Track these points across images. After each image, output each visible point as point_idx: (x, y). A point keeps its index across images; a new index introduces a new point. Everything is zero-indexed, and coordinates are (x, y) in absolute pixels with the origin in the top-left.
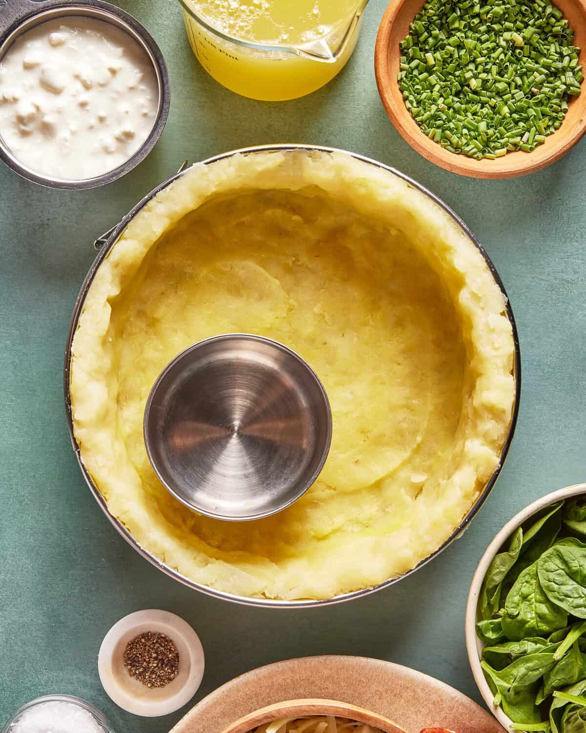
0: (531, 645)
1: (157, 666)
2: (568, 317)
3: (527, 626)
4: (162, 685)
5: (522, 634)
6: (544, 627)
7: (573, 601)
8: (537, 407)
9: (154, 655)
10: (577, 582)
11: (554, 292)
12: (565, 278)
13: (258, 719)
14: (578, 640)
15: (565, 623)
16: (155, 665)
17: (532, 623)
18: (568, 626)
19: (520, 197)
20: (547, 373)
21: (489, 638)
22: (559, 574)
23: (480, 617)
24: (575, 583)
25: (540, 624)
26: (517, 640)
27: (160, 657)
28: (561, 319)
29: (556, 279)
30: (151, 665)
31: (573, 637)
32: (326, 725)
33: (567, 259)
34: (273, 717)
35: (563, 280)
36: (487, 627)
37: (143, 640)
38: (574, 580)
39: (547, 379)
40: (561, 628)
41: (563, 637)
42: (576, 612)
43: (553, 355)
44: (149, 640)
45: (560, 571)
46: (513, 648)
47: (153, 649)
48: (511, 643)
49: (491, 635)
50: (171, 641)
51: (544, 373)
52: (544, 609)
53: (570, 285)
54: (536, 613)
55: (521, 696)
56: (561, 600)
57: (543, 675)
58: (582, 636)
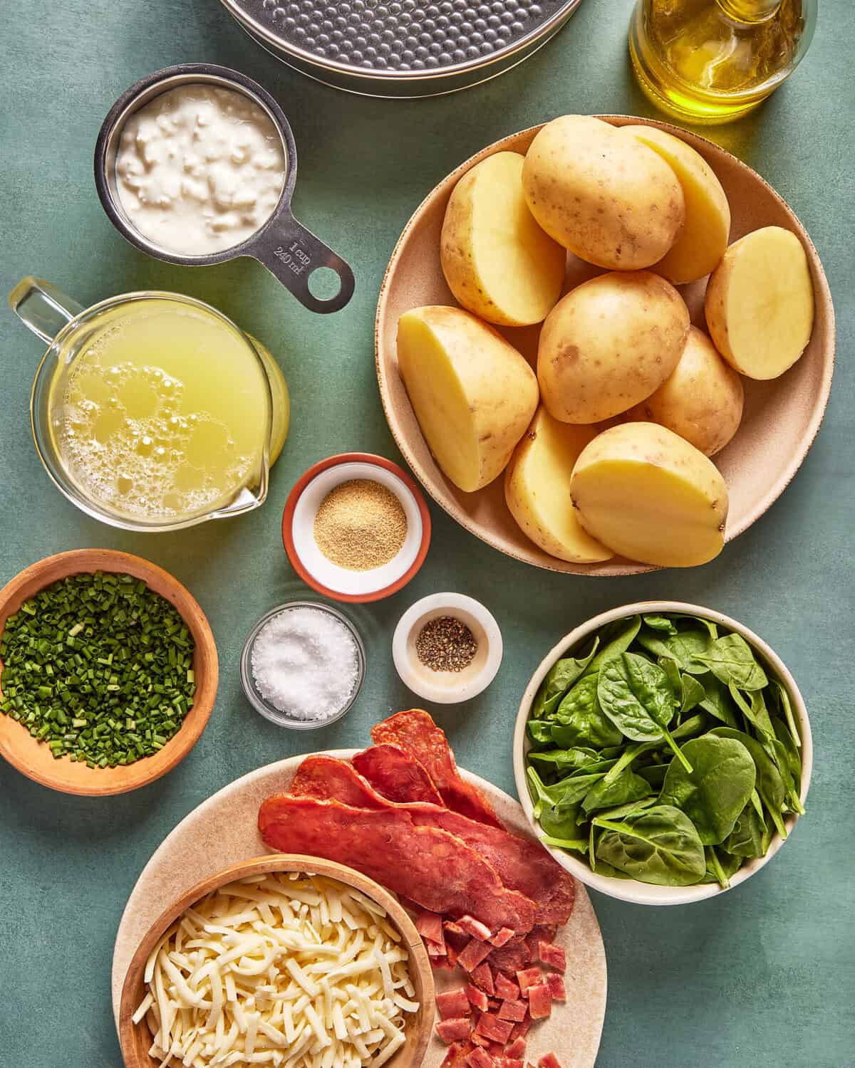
0: (580, 755)
1: (454, 648)
3: (579, 735)
4: (469, 662)
5: (573, 742)
6: (596, 741)
7: (626, 719)
9: (445, 640)
10: (637, 697)
14: (632, 763)
15: (618, 743)
16: (451, 648)
17: (585, 733)
18: (621, 746)
21: (536, 740)
22: (621, 686)
23: (531, 716)
24: (634, 698)
25: (592, 736)
26: (566, 748)
27: (452, 639)
30: (447, 651)
31: (626, 760)
36: (537, 726)
37: (428, 633)
38: (635, 695)
40: (615, 746)
41: (618, 756)
42: (627, 732)
44: (432, 629)
45: (623, 682)
46: (561, 757)
47: (441, 635)
48: (559, 752)
49: (541, 738)
50: (453, 619)
52: (597, 721)
54: (591, 725)
55: (567, 816)
56: (615, 714)
58: (637, 758)
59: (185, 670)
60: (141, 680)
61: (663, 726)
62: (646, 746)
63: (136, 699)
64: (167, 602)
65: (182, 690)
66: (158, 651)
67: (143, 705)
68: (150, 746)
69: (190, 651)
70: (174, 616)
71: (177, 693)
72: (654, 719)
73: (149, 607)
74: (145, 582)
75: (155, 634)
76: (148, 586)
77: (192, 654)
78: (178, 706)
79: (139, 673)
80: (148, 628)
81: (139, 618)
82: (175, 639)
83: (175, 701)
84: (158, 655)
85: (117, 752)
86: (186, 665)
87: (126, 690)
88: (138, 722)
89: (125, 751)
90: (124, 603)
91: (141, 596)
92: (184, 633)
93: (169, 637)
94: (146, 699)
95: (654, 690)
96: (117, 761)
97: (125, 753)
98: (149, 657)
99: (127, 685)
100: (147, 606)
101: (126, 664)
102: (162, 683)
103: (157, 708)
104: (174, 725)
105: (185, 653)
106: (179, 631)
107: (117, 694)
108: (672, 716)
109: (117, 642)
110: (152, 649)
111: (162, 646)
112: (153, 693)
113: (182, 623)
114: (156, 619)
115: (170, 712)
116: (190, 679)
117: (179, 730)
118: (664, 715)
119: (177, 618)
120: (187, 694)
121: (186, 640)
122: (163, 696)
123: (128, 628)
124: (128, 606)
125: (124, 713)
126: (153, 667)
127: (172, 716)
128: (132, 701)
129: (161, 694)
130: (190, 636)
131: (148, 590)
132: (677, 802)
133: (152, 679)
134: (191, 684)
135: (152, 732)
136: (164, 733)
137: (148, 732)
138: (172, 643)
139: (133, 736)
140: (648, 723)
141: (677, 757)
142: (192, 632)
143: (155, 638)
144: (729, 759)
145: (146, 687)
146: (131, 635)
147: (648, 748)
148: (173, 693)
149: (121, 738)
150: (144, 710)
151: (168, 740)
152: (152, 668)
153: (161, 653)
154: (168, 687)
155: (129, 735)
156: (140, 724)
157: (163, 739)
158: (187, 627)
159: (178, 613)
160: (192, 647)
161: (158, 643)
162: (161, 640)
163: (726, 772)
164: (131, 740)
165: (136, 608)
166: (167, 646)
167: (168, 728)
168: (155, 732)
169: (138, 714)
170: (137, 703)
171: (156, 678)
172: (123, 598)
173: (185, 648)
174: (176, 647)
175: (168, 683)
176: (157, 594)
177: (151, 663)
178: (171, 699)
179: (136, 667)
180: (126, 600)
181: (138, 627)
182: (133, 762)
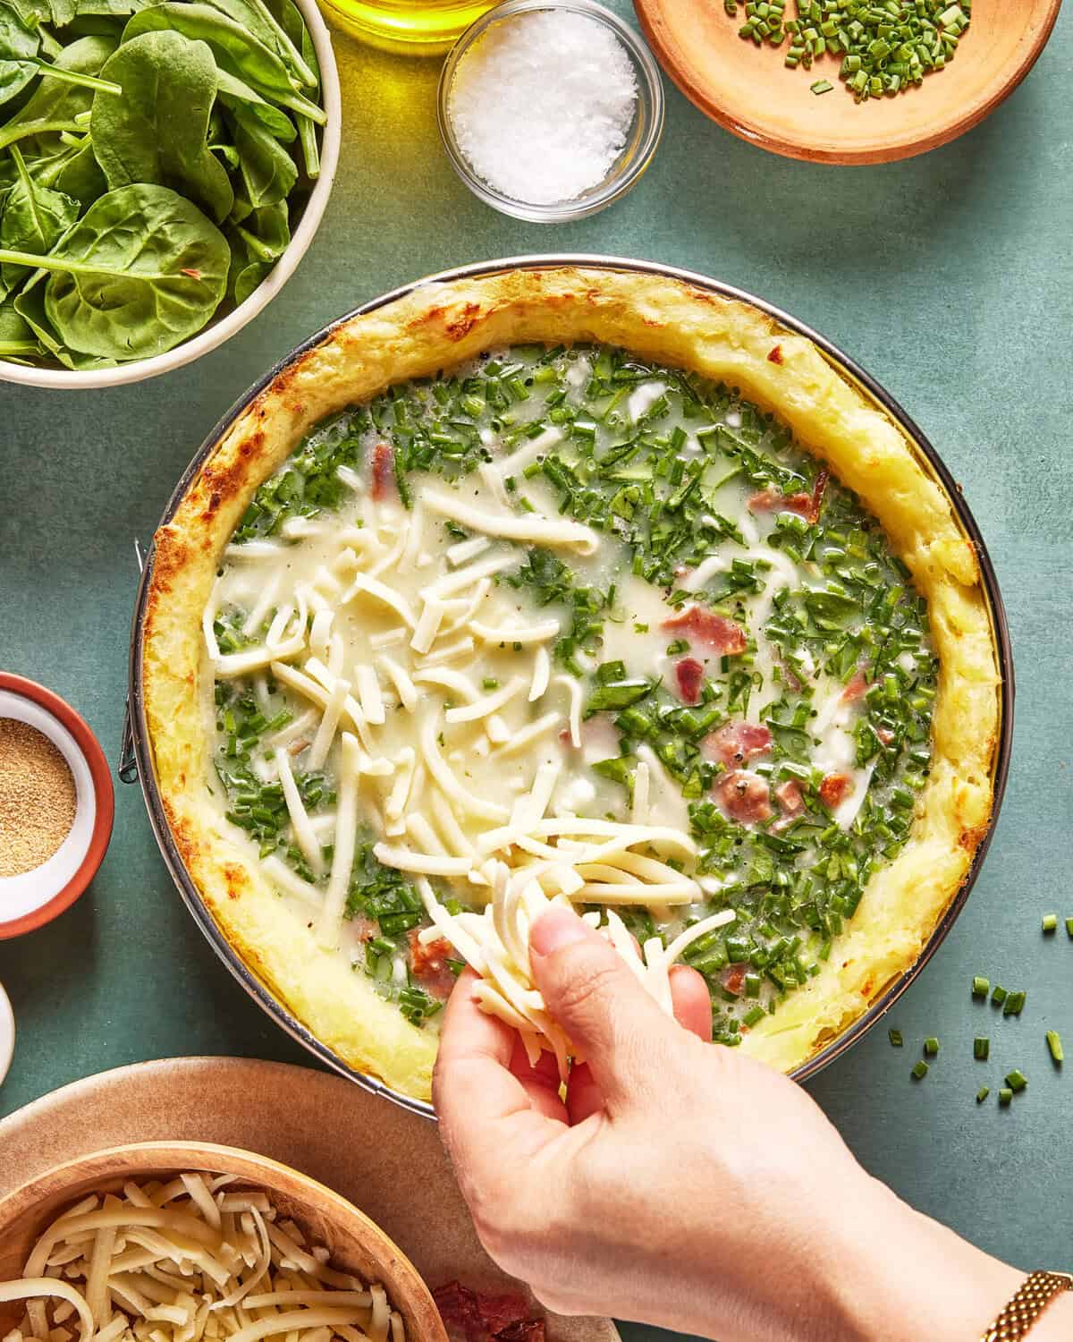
2: (1062, 683)
8: (1006, 856)
11: (1033, 637)
12: (1055, 609)
13: (95, 1163)
19: (967, 458)
20: (1023, 790)
28: (1048, 688)
29: (1037, 611)
33: (1058, 575)
34: (124, 1163)
35: (1050, 613)
39: (1025, 802)
43: (1034, 757)
51: (1017, 791)
53: (1064, 623)
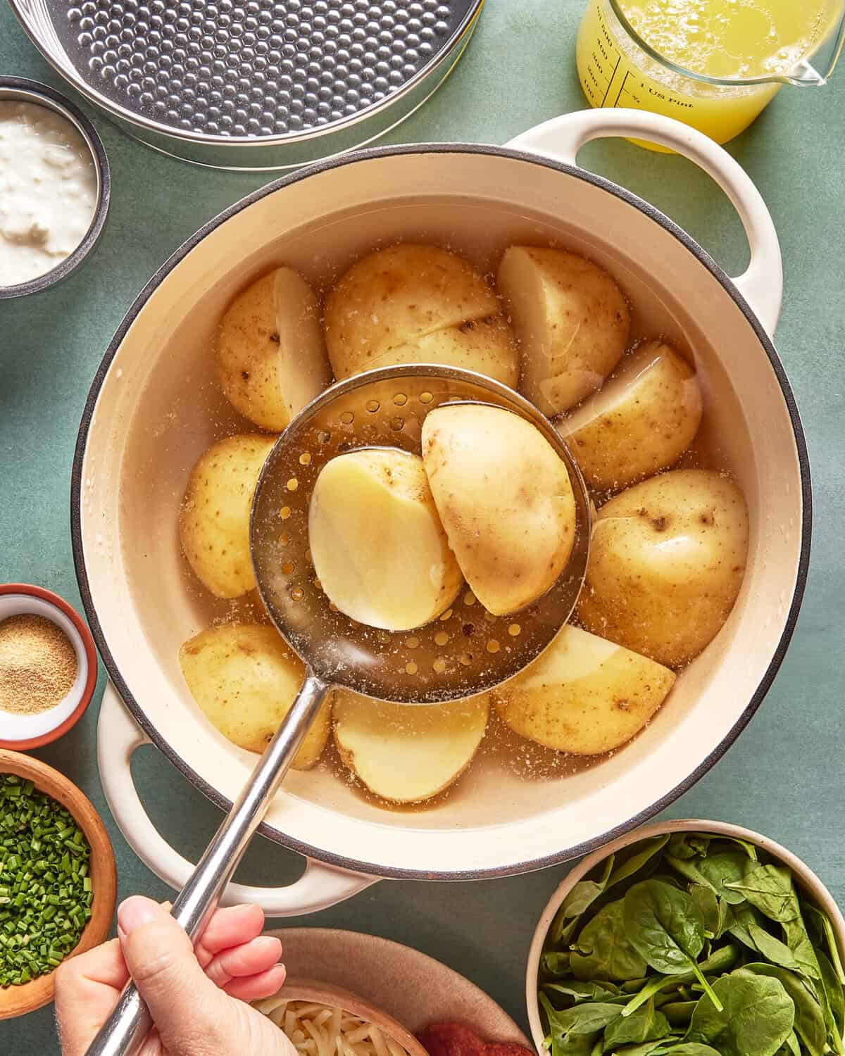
0: (599, 990)
3: (599, 968)
5: (592, 976)
6: (618, 974)
7: (653, 950)
10: (664, 927)
14: (655, 996)
15: (643, 973)
17: (605, 966)
18: (646, 976)
22: (646, 914)
23: (547, 948)
24: (661, 929)
25: (614, 967)
31: (648, 993)
32: (331, 1014)
38: (662, 925)
40: (638, 979)
41: (638, 990)
42: (653, 963)
45: (649, 910)
49: (556, 970)
55: (578, 1044)
56: (641, 944)
57: (604, 1028)
58: (659, 991)
59: (81, 878)
60: (33, 890)
61: (692, 959)
62: (670, 979)
63: (30, 912)
64: (58, 804)
65: (78, 900)
66: (52, 856)
67: (37, 918)
68: (46, 964)
69: (87, 856)
70: (67, 818)
71: (74, 903)
72: (682, 950)
73: (38, 809)
74: (33, 783)
75: (47, 837)
76: (36, 786)
77: (88, 859)
78: (75, 918)
79: (31, 883)
80: (38, 831)
81: (28, 822)
82: (67, 842)
83: (71, 913)
84: (51, 863)
85: (11, 970)
86: (82, 872)
87: (17, 902)
88: (32, 936)
89: (18, 969)
90: (12, 806)
91: (28, 797)
92: (78, 836)
93: (62, 842)
94: (40, 912)
95: (683, 920)
96: (10, 981)
97: (19, 972)
98: (42, 864)
99: (18, 897)
100: (36, 808)
101: (16, 874)
102: (57, 893)
103: (52, 921)
104: (72, 939)
105: (81, 859)
106: (73, 835)
107: (7, 907)
108: (702, 947)
109: (5, 849)
110: (45, 854)
111: (54, 850)
112: (48, 904)
113: (77, 827)
114: (48, 822)
115: (67, 925)
116: (87, 887)
117: (78, 943)
118: (694, 946)
119: (70, 821)
120: (84, 905)
121: (80, 845)
122: (58, 908)
123: (17, 834)
124: (16, 809)
125: (17, 927)
126: (48, 876)
127: (70, 929)
128: (24, 914)
129: (55, 906)
130: (84, 840)
131: (35, 791)
132: (705, 1039)
133: (46, 889)
134: (87, 893)
135: (48, 947)
136: (60, 948)
137: (43, 948)
138: (65, 848)
139: (26, 952)
140: (676, 954)
141: (707, 994)
142: (86, 835)
143: (47, 844)
144: (766, 998)
145: (40, 898)
146: (20, 841)
147: (672, 982)
148: (69, 904)
149: (14, 955)
150: (38, 923)
151: (65, 955)
152: (45, 876)
153: (55, 859)
154: (63, 898)
155: (22, 951)
156: (35, 939)
157: (60, 955)
158: (81, 831)
159: (70, 816)
160: (88, 852)
161: (49, 848)
162: (53, 844)
163: (762, 1012)
164: (25, 958)
165: (26, 811)
166: (60, 852)
167: (65, 942)
168: (52, 947)
169: (32, 928)
170: (31, 916)
171: (50, 888)
172: (9, 801)
173: (81, 853)
174: (70, 853)
175: (63, 893)
176: (47, 795)
177: (44, 872)
178: (67, 911)
179: (27, 877)
180: (13, 803)
181: (28, 831)
182: (28, 981)
